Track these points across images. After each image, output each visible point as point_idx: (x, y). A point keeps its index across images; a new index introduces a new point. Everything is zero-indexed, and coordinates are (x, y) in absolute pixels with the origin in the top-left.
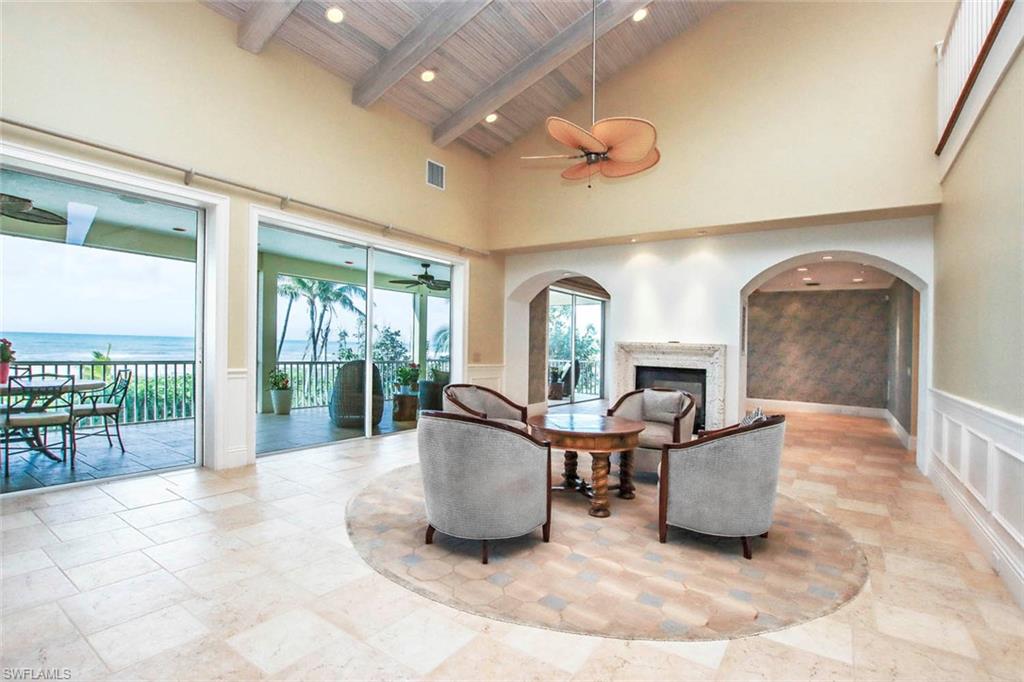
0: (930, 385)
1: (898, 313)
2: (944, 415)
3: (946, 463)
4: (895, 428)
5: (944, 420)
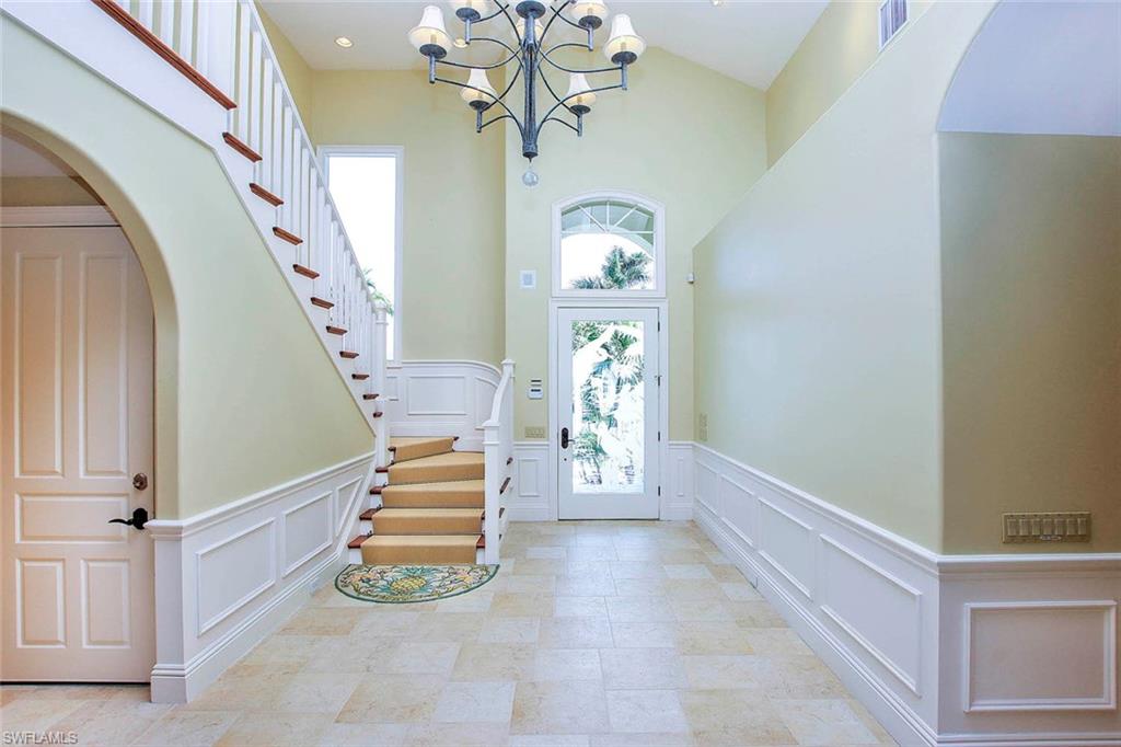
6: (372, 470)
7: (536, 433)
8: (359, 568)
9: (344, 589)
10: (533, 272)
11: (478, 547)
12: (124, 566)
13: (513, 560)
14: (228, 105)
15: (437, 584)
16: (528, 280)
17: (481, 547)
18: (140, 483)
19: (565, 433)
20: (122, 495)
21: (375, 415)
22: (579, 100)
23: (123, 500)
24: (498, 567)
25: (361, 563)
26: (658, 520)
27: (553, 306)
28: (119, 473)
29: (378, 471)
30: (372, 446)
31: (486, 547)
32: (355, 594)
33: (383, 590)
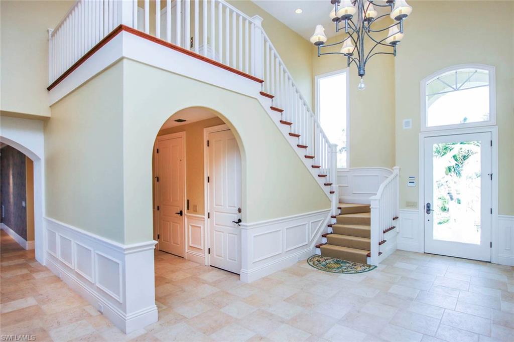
0: (44, 215)
1: (11, 166)
2: (57, 233)
3: (60, 258)
4: (13, 235)
5: (57, 235)
6: (329, 217)
7: (412, 205)
8: (319, 256)
9: (309, 262)
10: (410, 120)
11: (367, 256)
12: (236, 236)
13: (386, 266)
14: (261, 82)
15: (345, 268)
16: (407, 123)
17: (369, 255)
18: (240, 211)
19: (428, 206)
20: (235, 214)
21: (331, 193)
22: (394, 38)
23: (236, 215)
24: (376, 267)
25: (320, 254)
26: (490, 262)
27: (421, 136)
28: (234, 207)
29: (332, 217)
30: (330, 206)
31: (371, 256)
32: (312, 264)
33: (323, 266)
